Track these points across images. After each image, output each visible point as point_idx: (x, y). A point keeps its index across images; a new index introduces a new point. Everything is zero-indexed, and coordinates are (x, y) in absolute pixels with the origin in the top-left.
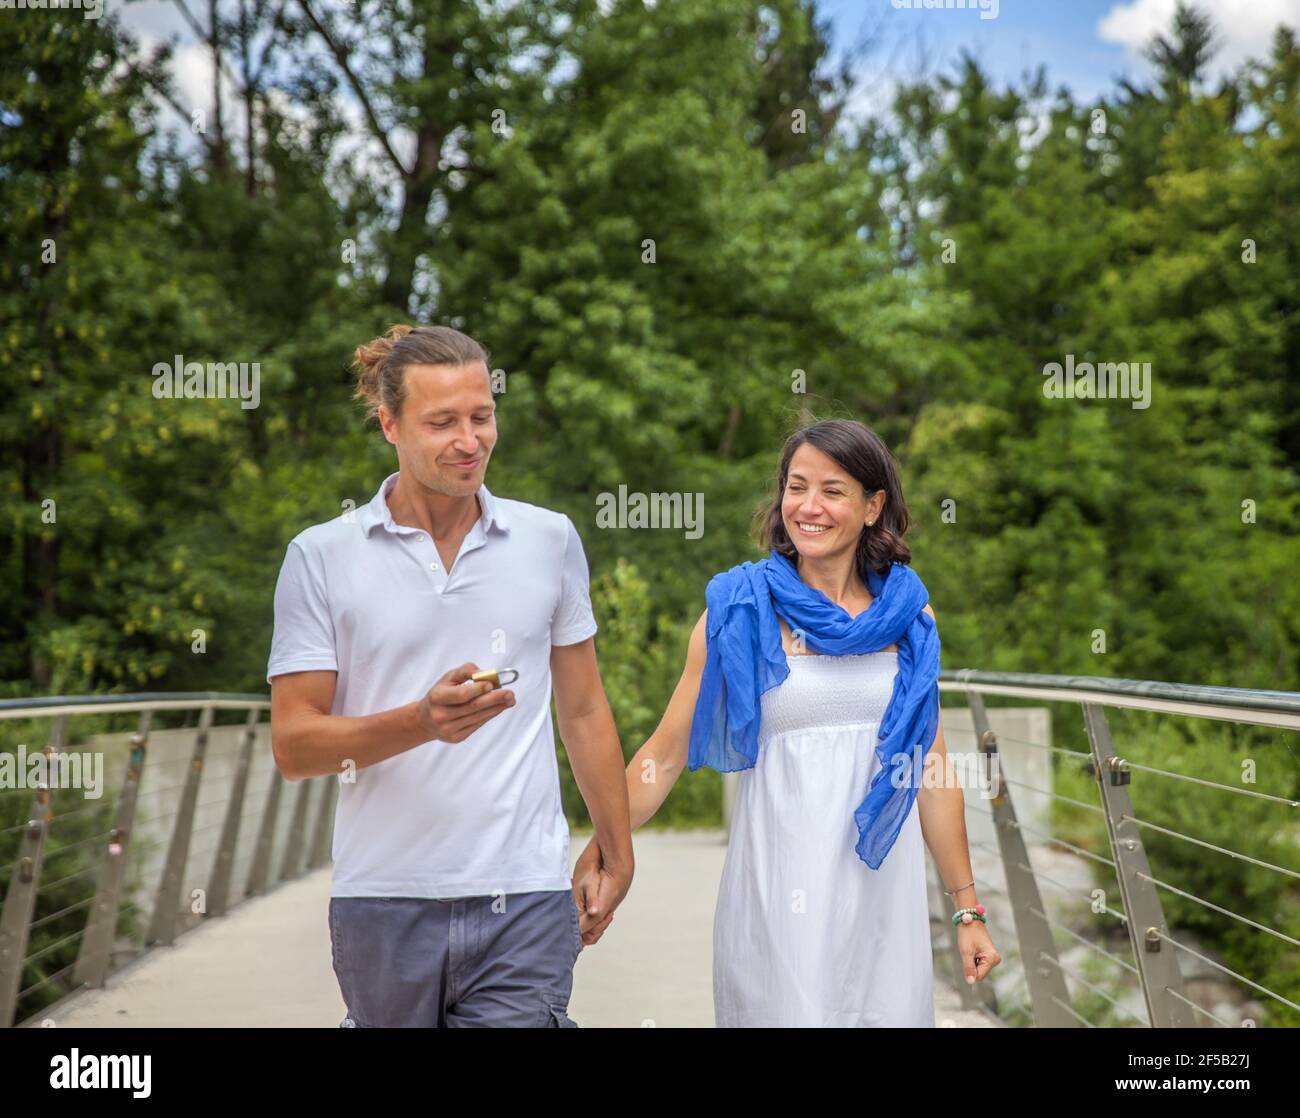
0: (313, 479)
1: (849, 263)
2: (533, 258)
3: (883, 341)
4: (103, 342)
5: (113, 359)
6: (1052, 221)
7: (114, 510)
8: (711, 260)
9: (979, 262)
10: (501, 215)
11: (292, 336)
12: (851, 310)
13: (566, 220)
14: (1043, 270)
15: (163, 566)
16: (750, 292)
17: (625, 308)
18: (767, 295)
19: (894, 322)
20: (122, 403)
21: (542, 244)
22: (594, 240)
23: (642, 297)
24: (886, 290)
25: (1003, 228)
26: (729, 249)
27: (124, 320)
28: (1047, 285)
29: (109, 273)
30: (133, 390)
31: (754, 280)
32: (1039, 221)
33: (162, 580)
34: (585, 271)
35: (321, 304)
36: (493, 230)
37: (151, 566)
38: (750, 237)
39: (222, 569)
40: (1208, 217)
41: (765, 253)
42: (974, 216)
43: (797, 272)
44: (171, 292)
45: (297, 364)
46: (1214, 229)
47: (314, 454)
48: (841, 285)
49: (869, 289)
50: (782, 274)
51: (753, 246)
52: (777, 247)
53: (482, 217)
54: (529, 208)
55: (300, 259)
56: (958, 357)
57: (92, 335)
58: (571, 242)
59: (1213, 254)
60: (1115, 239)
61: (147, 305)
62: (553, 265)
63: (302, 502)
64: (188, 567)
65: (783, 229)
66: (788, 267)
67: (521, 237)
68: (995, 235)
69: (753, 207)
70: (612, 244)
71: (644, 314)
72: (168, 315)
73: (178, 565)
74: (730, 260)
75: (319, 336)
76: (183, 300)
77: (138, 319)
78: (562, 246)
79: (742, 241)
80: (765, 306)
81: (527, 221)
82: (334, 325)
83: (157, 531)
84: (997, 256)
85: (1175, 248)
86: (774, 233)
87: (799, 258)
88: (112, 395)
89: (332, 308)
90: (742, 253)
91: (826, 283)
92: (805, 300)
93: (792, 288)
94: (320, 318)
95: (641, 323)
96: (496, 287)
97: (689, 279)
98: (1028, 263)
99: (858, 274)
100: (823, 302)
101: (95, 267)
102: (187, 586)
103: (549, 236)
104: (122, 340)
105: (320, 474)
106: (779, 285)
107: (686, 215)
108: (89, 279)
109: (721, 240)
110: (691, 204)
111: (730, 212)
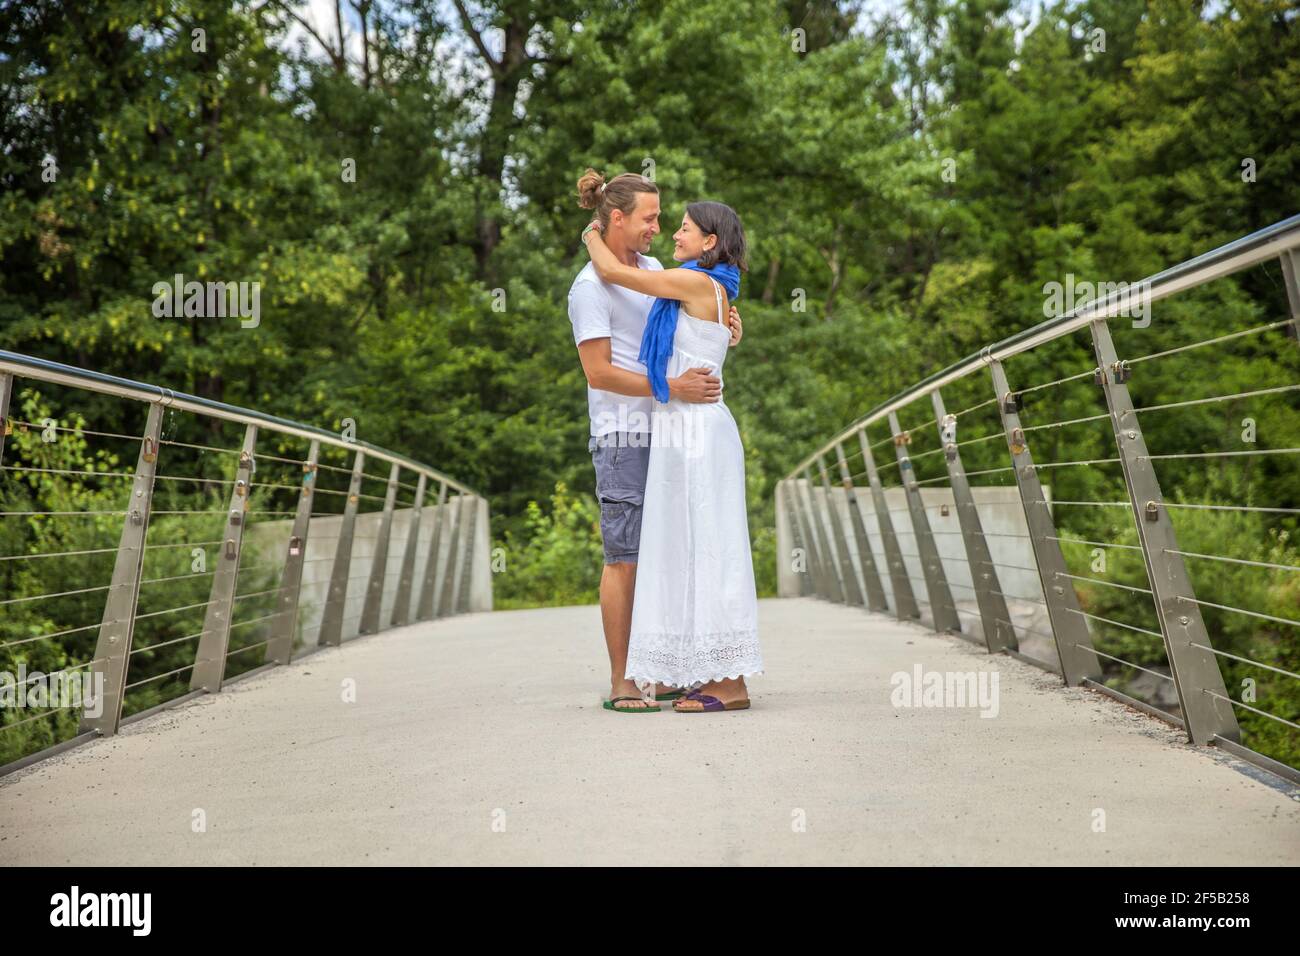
0: (427, 321)
1: (870, 129)
2: (603, 131)
3: (901, 192)
4: (254, 212)
5: (261, 227)
6: (1044, 95)
7: (267, 351)
8: (754, 129)
9: (980, 132)
10: (576, 96)
11: (408, 204)
12: (873, 167)
13: (630, 99)
14: (1036, 136)
15: (307, 399)
16: (787, 154)
17: (681, 171)
18: (801, 156)
19: (909, 176)
20: (271, 263)
21: (611, 120)
22: (656, 115)
23: (697, 161)
24: (903, 150)
25: (1000, 102)
26: (767, 118)
27: (269, 193)
28: (1040, 149)
29: (256, 154)
30: (278, 252)
31: (790, 144)
32: (1033, 95)
33: (307, 409)
34: (647, 140)
35: (429, 178)
36: (570, 109)
37: (298, 397)
38: (785, 108)
39: (355, 398)
40: (1178, 92)
41: (798, 120)
42: (975, 94)
43: (825, 137)
44: (308, 170)
45: (410, 226)
46: (1182, 102)
47: (426, 303)
48: (864, 148)
49: (887, 150)
50: (815, 139)
51: (789, 115)
52: (808, 115)
53: (559, 99)
54: (600, 90)
55: (411, 139)
56: (965, 215)
57: (244, 205)
58: (637, 117)
59: (1183, 124)
60: (1098, 108)
61: (287, 180)
62: (621, 135)
63: (419, 340)
64: (328, 398)
65: (812, 100)
66: (819, 132)
67: (593, 115)
68: (994, 109)
69: (788, 81)
70: (670, 117)
71: (698, 174)
72: (305, 188)
73: (320, 396)
74: (769, 127)
75: (428, 206)
76: (317, 175)
77: (281, 193)
78: (628, 120)
79: (779, 111)
80: (800, 168)
81: (598, 100)
82: (441, 195)
83: (301, 369)
84: (995, 127)
85: (1149, 120)
86: (806, 104)
87: (829, 124)
88: (262, 256)
89: (438, 181)
90: (780, 121)
91: (850, 146)
92: (833, 162)
93: (822, 152)
94: (429, 187)
95: (696, 183)
96: (573, 157)
97: (735, 146)
98: (1023, 131)
99: (878, 136)
100: (849, 161)
101: (245, 150)
102: (327, 413)
103: (618, 112)
104: (269, 211)
105: (433, 319)
106: (812, 147)
107: (732, 90)
108: (240, 160)
109: (760, 110)
110: (736, 81)
111: (769, 87)
